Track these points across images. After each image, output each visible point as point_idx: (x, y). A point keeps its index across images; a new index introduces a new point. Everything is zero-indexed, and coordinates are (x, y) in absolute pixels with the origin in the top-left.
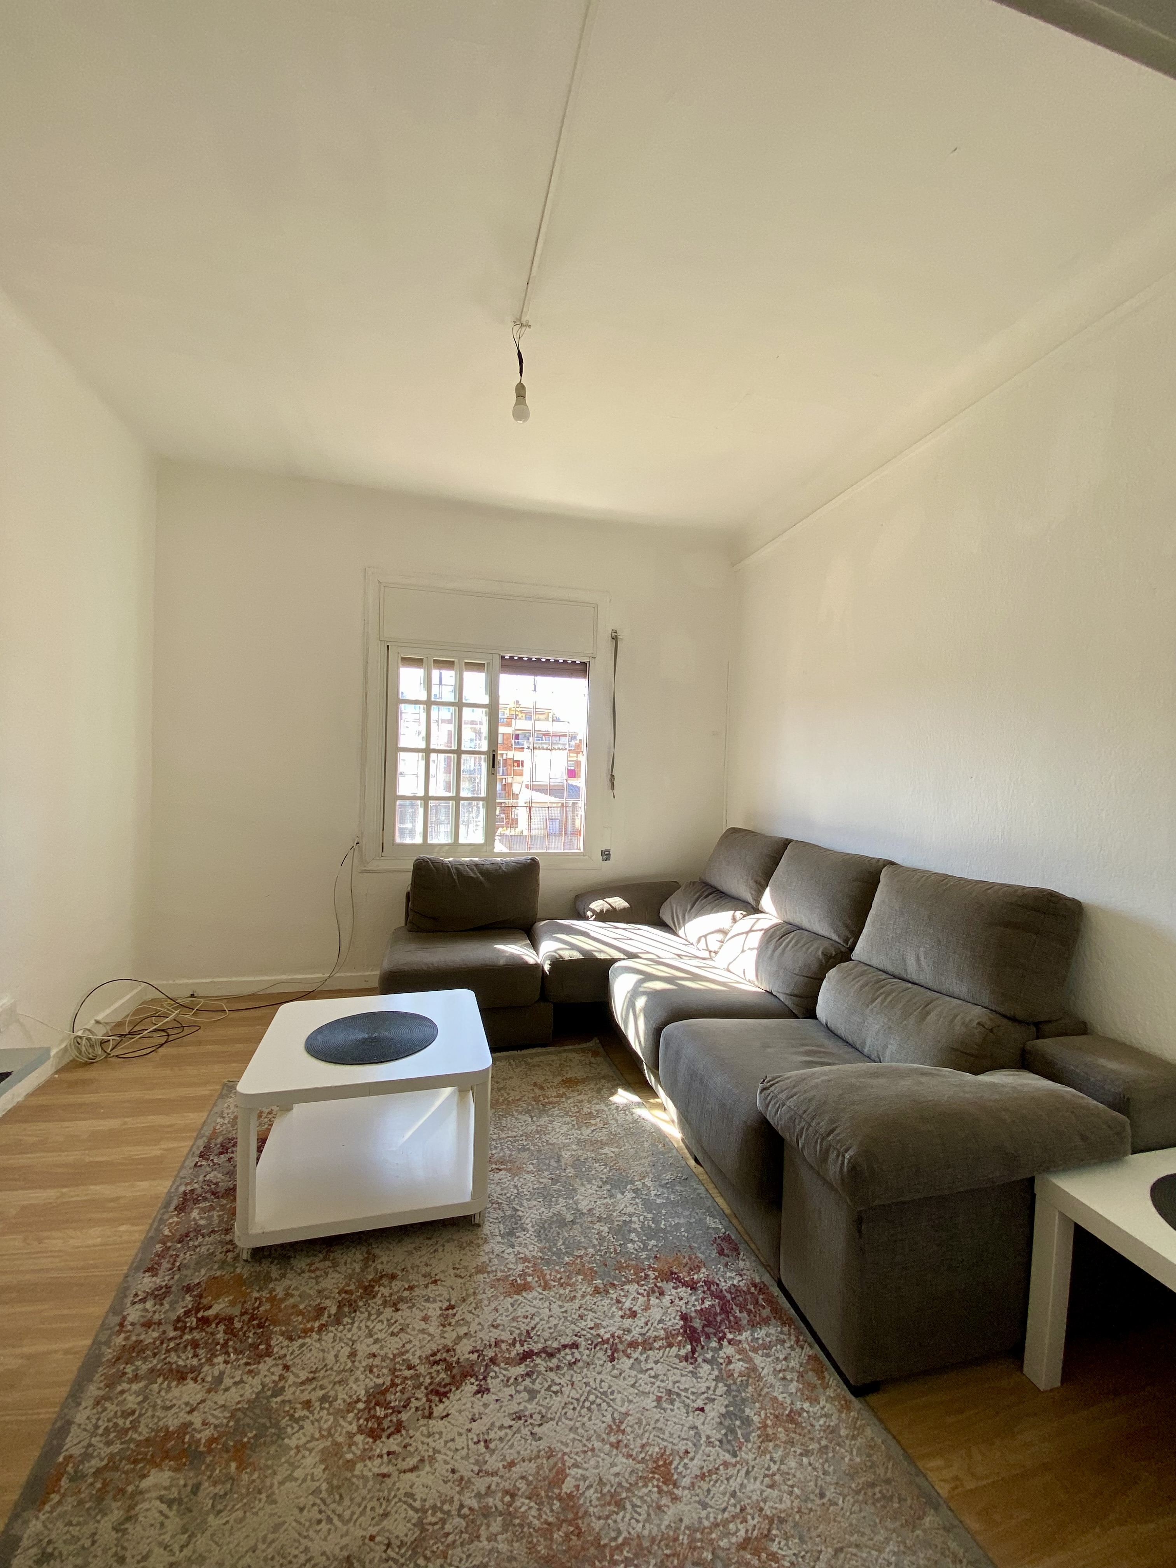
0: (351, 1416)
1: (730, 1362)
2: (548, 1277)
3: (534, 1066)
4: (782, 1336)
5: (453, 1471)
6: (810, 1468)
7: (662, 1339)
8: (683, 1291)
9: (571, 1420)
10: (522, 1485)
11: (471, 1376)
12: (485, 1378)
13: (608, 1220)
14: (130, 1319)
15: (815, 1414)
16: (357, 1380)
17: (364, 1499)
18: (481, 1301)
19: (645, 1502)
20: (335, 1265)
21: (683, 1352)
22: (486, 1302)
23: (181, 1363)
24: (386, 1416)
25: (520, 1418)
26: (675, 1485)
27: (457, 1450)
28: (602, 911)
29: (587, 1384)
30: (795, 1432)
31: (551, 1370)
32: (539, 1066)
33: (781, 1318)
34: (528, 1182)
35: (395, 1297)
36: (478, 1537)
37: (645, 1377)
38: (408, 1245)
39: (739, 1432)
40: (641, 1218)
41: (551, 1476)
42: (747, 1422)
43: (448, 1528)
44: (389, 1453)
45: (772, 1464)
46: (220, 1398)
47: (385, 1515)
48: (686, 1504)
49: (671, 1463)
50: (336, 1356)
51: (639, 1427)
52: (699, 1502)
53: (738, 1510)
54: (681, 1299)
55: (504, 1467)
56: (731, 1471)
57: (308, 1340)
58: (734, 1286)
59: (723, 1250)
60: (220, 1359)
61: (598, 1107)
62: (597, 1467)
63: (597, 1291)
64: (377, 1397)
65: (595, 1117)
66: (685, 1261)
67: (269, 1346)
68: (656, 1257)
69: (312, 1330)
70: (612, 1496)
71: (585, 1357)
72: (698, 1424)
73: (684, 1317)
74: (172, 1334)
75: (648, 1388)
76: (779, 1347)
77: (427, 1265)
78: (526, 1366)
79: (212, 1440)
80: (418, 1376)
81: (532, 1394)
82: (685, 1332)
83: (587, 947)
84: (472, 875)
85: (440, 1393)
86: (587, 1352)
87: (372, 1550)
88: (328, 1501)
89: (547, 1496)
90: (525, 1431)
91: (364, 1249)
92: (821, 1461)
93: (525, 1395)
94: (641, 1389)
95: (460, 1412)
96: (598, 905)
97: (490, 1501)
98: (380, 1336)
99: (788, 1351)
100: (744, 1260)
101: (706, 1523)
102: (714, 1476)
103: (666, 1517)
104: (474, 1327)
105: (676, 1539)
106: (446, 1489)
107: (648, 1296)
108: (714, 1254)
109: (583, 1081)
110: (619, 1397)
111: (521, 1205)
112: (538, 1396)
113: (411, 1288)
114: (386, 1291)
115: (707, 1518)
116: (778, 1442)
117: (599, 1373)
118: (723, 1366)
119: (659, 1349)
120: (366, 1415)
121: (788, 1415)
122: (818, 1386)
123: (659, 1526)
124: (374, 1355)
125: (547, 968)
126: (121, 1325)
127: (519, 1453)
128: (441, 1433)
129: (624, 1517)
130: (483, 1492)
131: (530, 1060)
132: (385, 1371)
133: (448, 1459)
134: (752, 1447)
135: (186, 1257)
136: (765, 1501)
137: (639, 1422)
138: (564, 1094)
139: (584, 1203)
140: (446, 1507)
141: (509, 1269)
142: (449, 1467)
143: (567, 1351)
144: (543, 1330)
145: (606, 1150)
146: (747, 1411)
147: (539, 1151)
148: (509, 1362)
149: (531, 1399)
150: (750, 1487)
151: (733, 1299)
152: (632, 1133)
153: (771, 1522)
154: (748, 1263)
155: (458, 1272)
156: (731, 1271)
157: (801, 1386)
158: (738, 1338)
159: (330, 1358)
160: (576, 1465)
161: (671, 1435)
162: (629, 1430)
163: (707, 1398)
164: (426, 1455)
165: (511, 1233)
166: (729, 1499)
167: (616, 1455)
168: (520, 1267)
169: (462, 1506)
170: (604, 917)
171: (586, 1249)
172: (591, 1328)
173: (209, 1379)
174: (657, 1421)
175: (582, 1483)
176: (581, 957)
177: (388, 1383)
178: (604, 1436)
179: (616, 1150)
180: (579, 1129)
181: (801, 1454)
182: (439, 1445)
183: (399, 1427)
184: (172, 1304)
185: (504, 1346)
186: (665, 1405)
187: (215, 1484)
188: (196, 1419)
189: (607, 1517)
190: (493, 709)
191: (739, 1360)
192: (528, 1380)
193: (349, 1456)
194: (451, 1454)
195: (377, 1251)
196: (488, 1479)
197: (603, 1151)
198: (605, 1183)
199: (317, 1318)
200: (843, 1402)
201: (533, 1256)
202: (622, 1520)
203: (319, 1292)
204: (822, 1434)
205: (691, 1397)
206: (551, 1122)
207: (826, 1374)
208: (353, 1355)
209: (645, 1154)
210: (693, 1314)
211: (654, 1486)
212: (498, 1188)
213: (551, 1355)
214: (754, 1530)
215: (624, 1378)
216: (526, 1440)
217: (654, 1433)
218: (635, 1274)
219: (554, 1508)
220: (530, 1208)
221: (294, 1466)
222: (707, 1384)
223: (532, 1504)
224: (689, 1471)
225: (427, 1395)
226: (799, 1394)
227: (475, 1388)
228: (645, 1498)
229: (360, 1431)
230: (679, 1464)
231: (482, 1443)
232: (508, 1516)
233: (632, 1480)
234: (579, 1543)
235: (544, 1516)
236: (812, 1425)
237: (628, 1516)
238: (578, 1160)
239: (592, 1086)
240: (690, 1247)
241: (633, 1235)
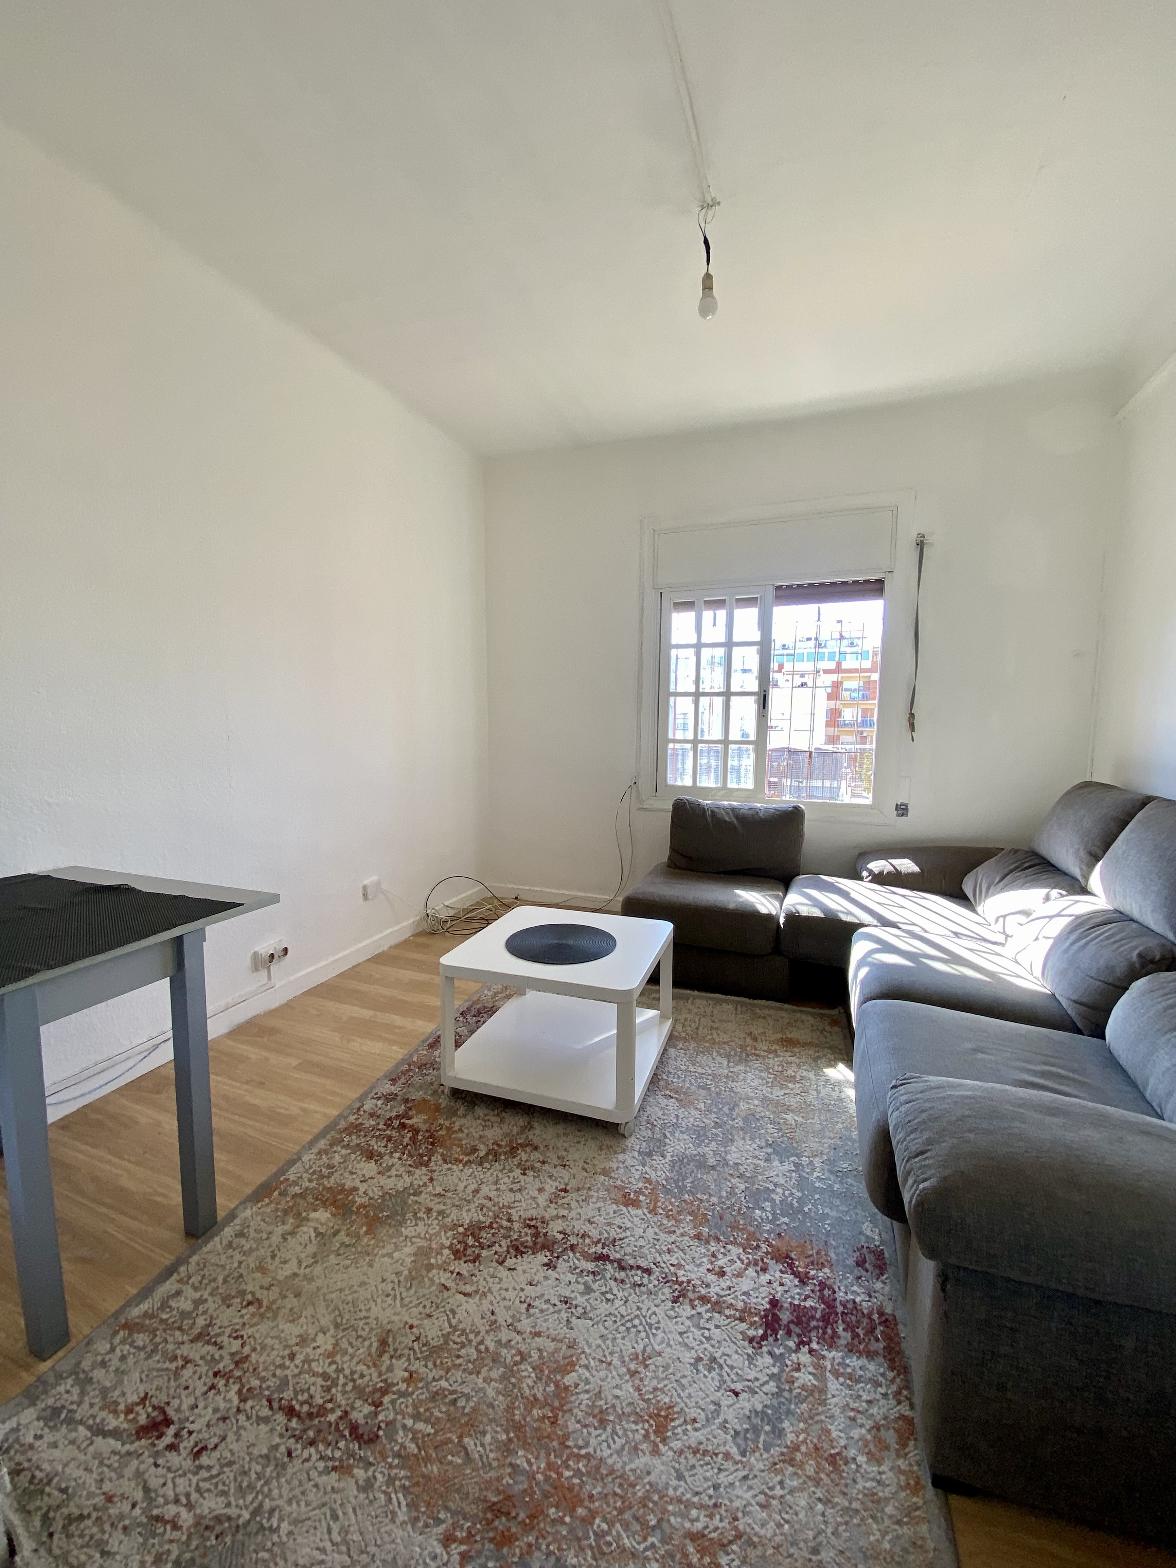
0: (450, 1233)
1: (798, 1369)
2: (659, 1204)
3: (760, 1017)
4: (881, 1379)
5: (493, 1313)
6: (820, 1518)
7: (737, 1310)
8: (788, 1278)
9: (606, 1329)
10: (535, 1355)
11: (549, 1250)
12: (558, 1257)
13: (751, 1180)
14: (365, 1107)
15: (866, 1472)
16: (469, 1210)
17: (424, 1296)
18: (592, 1196)
19: (627, 1436)
20: (502, 1121)
21: (751, 1333)
22: (594, 1200)
23: (375, 1147)
24: (473, 1246)
25: (566, 1303)
26: (664, 1441)
27: (505, 1299)
29: (639, 1308)
30: (828, 1475)
31: (616, 1280)
32: (765, 1018)
33: (892, 1361)
34: (692, 1117)
35: (528, 1164)
36: (478, 1373)
37: (698, 1333)
38: (560, 1129)
39: (763, 1437)
40: (787, 1193)
41: (562, 1363)
42: (780, 1433)
43: (463, 1352)
44: (458, 1273)
45: (778, 1487)
46: (383, 1181)
47: (429, 1316)
48: (663, 1464)
49: (673, 1420)
50: (466, 1187)
51: (663, 1372)
52: (677, 1471)
53: (711, 1503)
54: (782, 1284)
55: (531, 1332)
56: (728, 1465)
57: (455, 1167)
58: (854, 1302)
59: (865, 1261)
60: (397, 1155)
61: (805, 1074)
62: (603, 1380)
63: (698, 1237)
64: (475, 1229)
65: (796, 1082)
66: (810, 1252)
67: (430, 1159)
68: (779, 1234)
69: (461, 1161)
70: (601, 1412)
71: (651, 1286)
72: (724, 1402)
73: (774, 1303)
74: (381, 1126)
75: (694, 1344)
76: (869, 1386)
77: (565, 1150)
78: (597, 1266)
79: (363, 1206)
80: (510, 1229)
81: (588, 1290)
82: (766, 1316)
84: (727, 818)
85: (518, 1250)
86: (656, 1283)
87: (406, 1335)
88: (403, 1284)
89: (549, 1377)
90: (564, 1315)
91: (528, 1119)
92: (839, 1519)
93: (581, 1288)
94: (686, 1341)
95: (524, 1272)
97: (504, 1351)
98: (503, 1187)
99: (878, 1396)
100: (885, 1283)
101: (671, 1492)
102: (708, 1458)
103: (637, 1461)
104: (573, 1214)
105: (634, 1486)
106: (478, 1321)
107: (748, 1264)
108: (851, 1262)
109: (805, 1045)
110: (660, 1335)
111: (673, 1134)
112: (592, 1294)
113: (544, 1162)
114: (524, 1156)
115: (675, 1489)
116: (800, 1472)
117: (656, 1306)
118: (787, 1370)
119: (727, 1317)
120: (460, 1238)
121: (831, 1455)
122: (892, 1449)
123: (625, 1464)
124: (490, 1199)
125: (782, 921)
126: (359, 1109)
127: (548, 1329)
128: (501, 1280)
129: (600, 1435)
130: (504, 1341)
131: (758, 1011)
132: (491, 1214)
133: (495, 1302)
134: (767, 1459)
135: (417, 1080)
136: (744, 1514)
137: (666, 1367)
138: (775, 1051)
139: (734, 1156)
140: (472, 1336)
141: (630, 1183)
142: (491, 1308)
143: (639, 1272)
144: (628, 1245)
145: (789, 1117)
146: (786, 1424)
147: (718, 1094)
148: (586, 1256)
149: (582, 1294)
150: (739, 1492)
151: (843, 1313)
152: (829, 1111)
153: (739, 1536)
154: (887, 1288)
155: (586, 1166)
156: (860, 1286)
157: (869, 1437)
158: (824, 1353)
159: (461, 1186)
160: (586, 1367)
161: (690, 1396)
162: (652, 1367)
163: (748, 1387)
164: (482, 1289)
165: (650, 1154)
166: (709, 1488)
167: (627, 1381)
168: (640, 1185)
169: (482, 1342)
171: (710, 1195)
172: (672, 1265)
173: (384, 1165)
174: (684, 1376)
175: (582, 1384)
177: (487, 1224)
178: (627, 1359)
179: (800, 1120)
180: (772, 1087)
181: (819, 1500)
182: (495, 1288)
183: (477, 1258)
184: (392, 1107)
185: (587, 1241)
186: (701, 1367)
187: (348, 1235)
188: (362, 1188)
189: (586, 1426)
190: (765, 647)
191: (810, 1373)
192: (591, 1277)
193: (433, 1261)
194: (499, 1298)
195: (536, 1125)
196: (514, 1334)
197: (785, 1116)
198: (768, 1145)
199: (468, 1155)
200: (912, 1482)
201: (657, 1181)
202: (596, 1437)
203: (481, 1137)
204: (860, 1496)
205: (733, 1376)
206: (746, 1072)
207: (911, 1443)
208: (477, 1191)
209: (832, 1135)
210: (786, 1305)
211: (643, 1428)
212: (660, 1113)
213: (622, 1268)
214: (714, 1531)
215: (677, 1323)
216: (560, 1322)
217: (675, 1385)
218: (747, 1239)
219: (548, 1389)
220: (679, 1140)
221: (397, 1248)
222: (759, 1375)
223: (533, 1375)
224: (685, 1438)
225: (508, 1247)
226: (860, 1443)
227: (546, 1260)
228: (629, 1433)
229: (450, 1247)
230: (680, 1425)
231: (525, 1305)
232: (511, 1371)
233: (628, 1410)
234: (549, 1430)
235: (536, 1390)
236: (855, 1481)
237: (604, 1437)
238: (753, 1115)
239: (811, 1052)
240: (826, 1242)
241: (768, 1204)
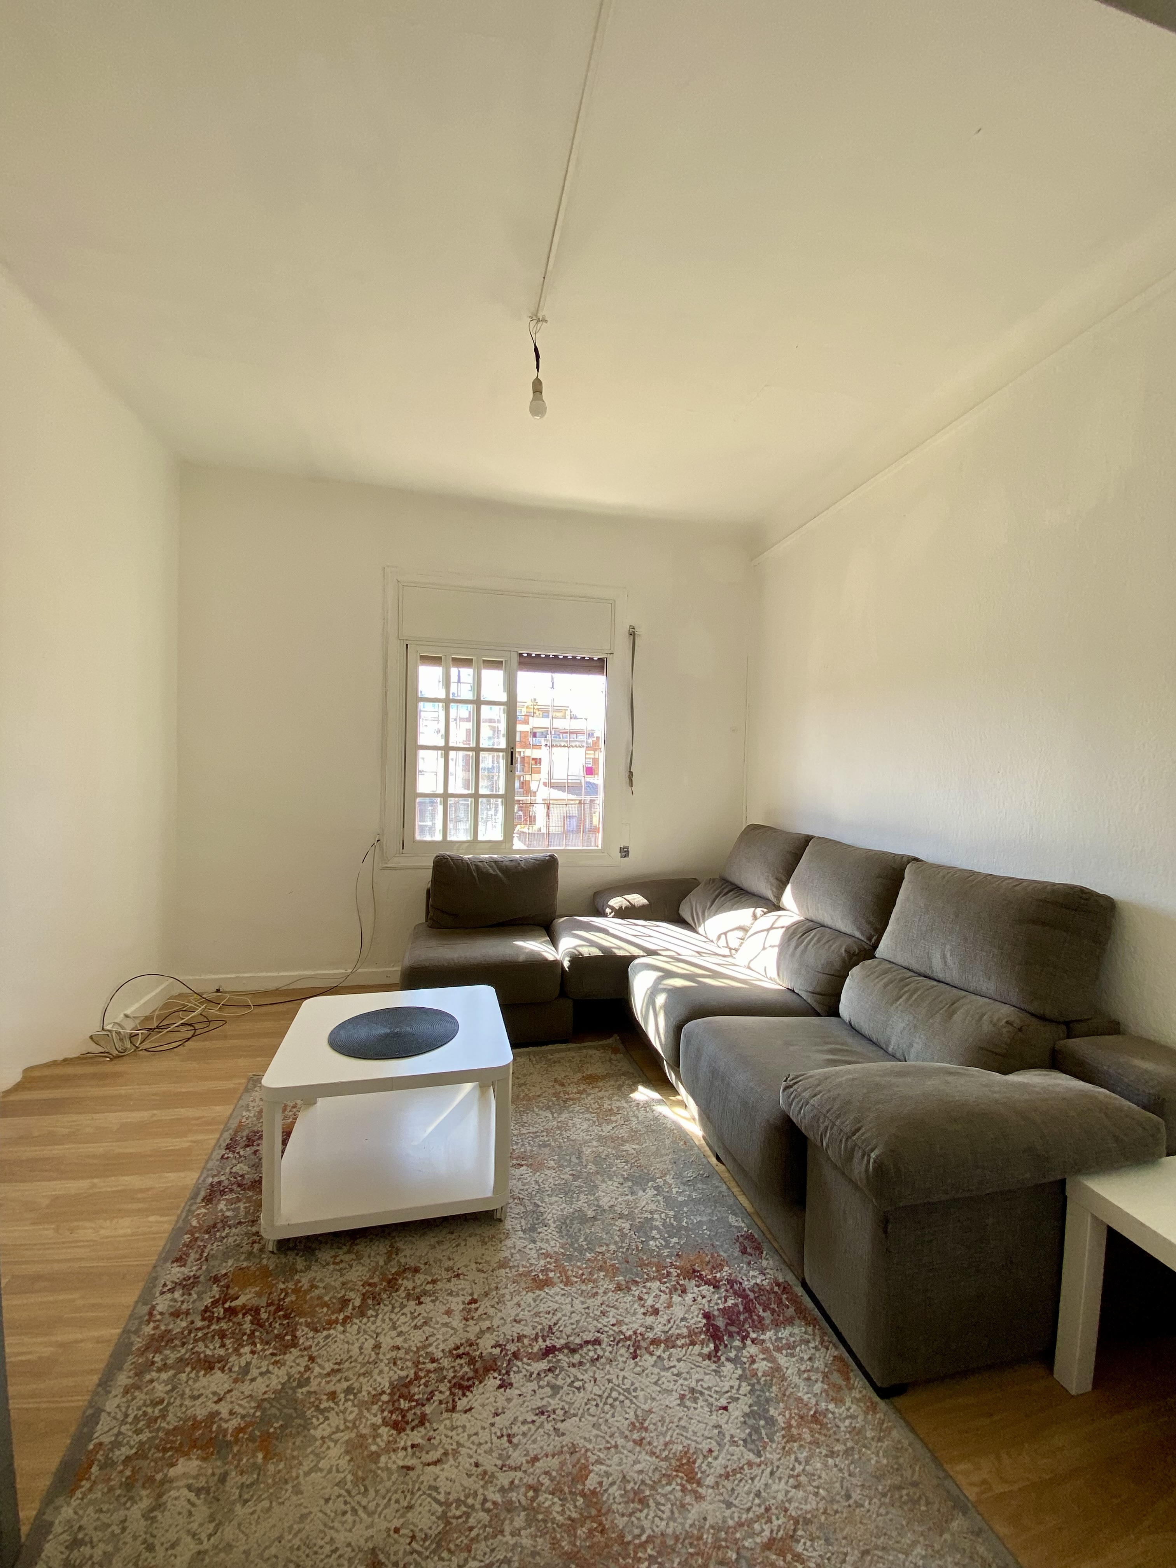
0: (375, 1408)
1: (753, 1362)
2: (570, 1273)
3: (555, 1062)
4: (806, 1336)
5: (477, 1465)
6: (835, 1469)
7: (684, 1337)
8: (706, 1289)
9: (594, 1416)
10: (546, 1481)
11: (495, 1371)
12: (508, 1373)
13: (630, 1217)
14: (159, 1308)
15: (841, 1415)
16: (381, 1372)
17: (388, 1491)
18: (503, 1295)
19: (668, 1500)
20: (359, 1257)
21: (706, 1351)
22: (508, 1297)
23: (209, 1352)
24: (410, 1409)
25: (542, 1413)
26: (699, 1484)
27: (480, 1444)
28: (621, 908)
29: (609, 1381)
30: (820, 1433)
31: (574, 1365)
32: (559, 1062)
33: (805, 1318)
34: (550, 1177)
35: (418, 1290)
36: (502, 1532)
37: (668, 1374)
38: (431, 1239)
39: (763, 1432)
40: (663, 1215)
41: (575, 1471)
42: (771, 1422)
43: (472, 1521)
44: (413, 1446)
45: (797, 1465)
46: (246, 1388)
47: (410, 1507)
48: (710, 1504)
49: (694, 1462)
50: (361, 1348)
51: (662, 1425)
52: (723, 1502)
53: (762, 1510)
54: (704, 1297)
55: (528, 1462)
56: (756, 1471)
57: (332, 1332)
58: (758, 1285)
59: (745, 1248)
60: (247, 1349)
61: (618, 1104)
62: (620, 1464)
63: (619, 1288)
64: (401, 1389)
65: (615, 1114)
66: (707, 1259)
67: (294, 1337)
68: (678, 1255)
69: (336, 1321)
70: (635, 1494)
71: (607, 1354)
72: (722, 1422)
73: (707, 1316)
74: (199, 1324)
75: (671, 1386)
76: (803, 1346)
77: (450, 1259)
78: (549, 1362)
79: (239, 1430)
80: (442, 1369)
81: (555, 1389)
82: (708, 1330)
83: (606, 944)
84: (492, 872)
85: (463, 1386)
86: (610, 1349)
87: (396, 1542)
88: (354, 1492)
89: (571, 1492)
90: (548, 1426)
91: (388, 1243)
92: (847, 1462)
93: (548, 1390)
94: (664, 1387)
95: (483, 1406)
96: (617, 902)
97: (514, 1496)
98: (403, 1329)
99: (813, 1351)
100: (767, 1259)
101: (731, 1523)
102: (739, 1476)
103: (690, 1515)
104: (496, 1322)
105: (700, 1538)
106: (468, 1482)
107: (671, 1293)
108: (737, 1253)
109: (603, 1078)
110: (641, 1394)
111: (543, 1201)
112: (561, 1392)
113: (434, 1282)
114: (410, 1285)
115: (732, 1518)
116: (802, 1443)
117: (621, 1370)
118: (747, 1366)
119: (682, 1347)
120: (391, 1408)
121: (812, 1416)
122: (844, 1387)
123: (683, 1524)
124: (398, 1348)
125: (566, 964)
126: (150, 1314)
127: (542, 1448)
128: (464, 1427)
129: (647, 1515)
130: (507, 1487)
131: (550, 1057)
132: (409, 1364)
133: (471, 1453)
134: (777, 1448)
135: (214, 1248)
136: (790, 1501)
137: (662, 1420)
138: (584, 1090)
139: (606, 1199)
140: (470, 1501)
141: (531, 1264)
142: (472, 1461)
143: (590, 1347)
144: (565, 1326)
145: (627, 1147)
146: (772, 1411)
147: (560, 1147)
148: (532, 1357)
149: (552, 1396)
150: (775, 1487)
151: (755, 1298)
152: (653, 1131)
153: (797, 1522)
154: (771, 1262)
155: (480, 1267)
156: (754, 1270)
157: (826, 1387)
158: (762, 1337)
159: (355, 1350)
160: (599, 1462)
161: (695, 1433)
162: (652, 1427)
163: (730, 1397)
164: (449, 1448)
165: (533, 1229)
166: (754, 1499)
167: (640, 1452)
168: (542, 1262)
169: (485, 1500)
170: (624, 913)
171: (607, 1245)
172: (613, 1325)
173: (236, 1369)
174: (680, 1419)
175: (605, 1479)
176: (600, 954)
177: (412, 1376)
178: (627, 1433)
179: (637, 1147)
180: (600, 1125)
181: (826, 1456)
182: (463, 1438)
183: (423, 1420)
184: (199, 1294)
185: (526, 1341)
186: (688, 1403)
187: (242, 1473)
188: (224, 1409)
189: (631, 1515)
190: (511, 707)
191: (763, 1359)
192: (550, 1375)
193: (374, 1448)
194: (475, 1448)
195: (400, 1245)
196: (512, 1474)
197: (624, 1148)
198: (626, 1179)
199: (341, 1310)
200: (869, 1404)
201: (555, 1252)
202: (646, 1518)
203: (343, 1284)
204: (848, 1436)
205: (715, 1396)
206: (571, 1118)
207: (851, 1374)
208: (377, 1347)
209: (668, 1152)
210: (716, 1313)
211: (677, 1484)
212: (520, 1184)
213: (573, 1351)
214: (778, 1531)
215: (647, 1375)
216: (549, 1435)
217: (678, 1431)
218: (657, 1271)
219: (578, 1504)
220: (551, 1204)
221: (319, 1457)
222: (731, 1383)
223: (556, 1500)
224: (713, 1470)
225: (450, 1389)
226: (824, 1394)
227: (498, 1382)
228: (669, 1496)
229: (385, 1423)
230: (703, 1462)
231: (505, 1438)
232: (532, 1511)
233: (656, 1477)
234: (602, 1539)
235: (568, 1513)
236: (838, 1427)
237: (652, 1514)
238: (599, 1156)
239: (613, 1083)
240: (712, 1245)
241: (655, 1232)
